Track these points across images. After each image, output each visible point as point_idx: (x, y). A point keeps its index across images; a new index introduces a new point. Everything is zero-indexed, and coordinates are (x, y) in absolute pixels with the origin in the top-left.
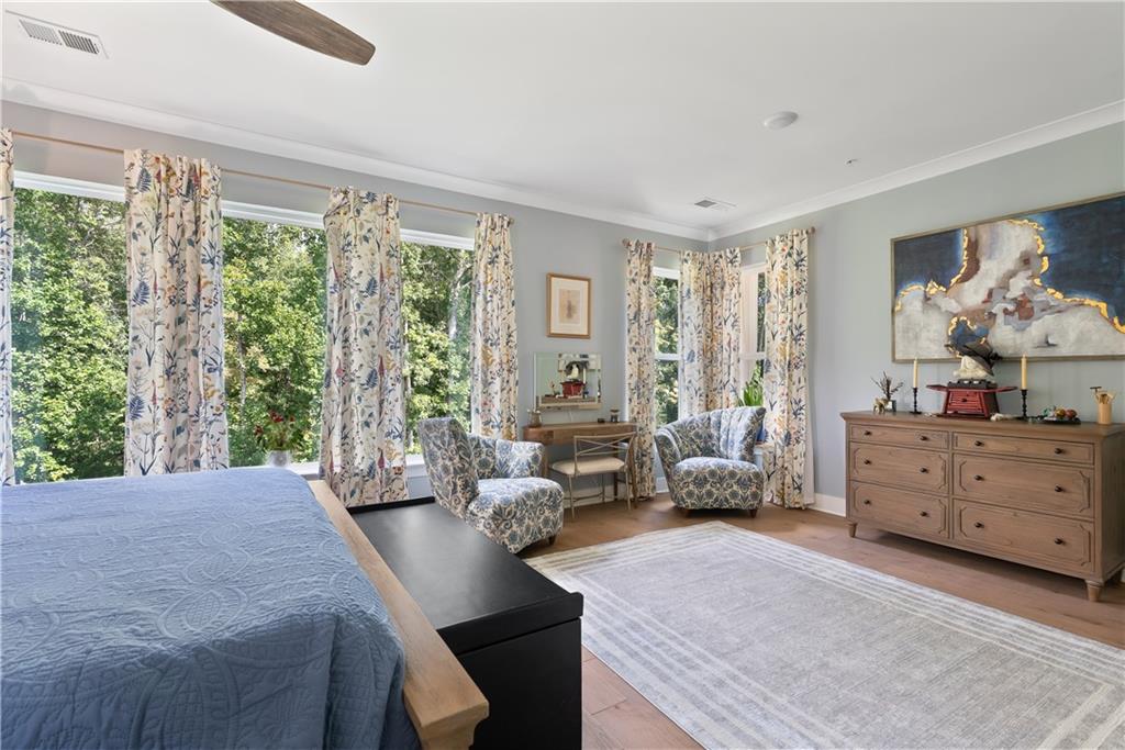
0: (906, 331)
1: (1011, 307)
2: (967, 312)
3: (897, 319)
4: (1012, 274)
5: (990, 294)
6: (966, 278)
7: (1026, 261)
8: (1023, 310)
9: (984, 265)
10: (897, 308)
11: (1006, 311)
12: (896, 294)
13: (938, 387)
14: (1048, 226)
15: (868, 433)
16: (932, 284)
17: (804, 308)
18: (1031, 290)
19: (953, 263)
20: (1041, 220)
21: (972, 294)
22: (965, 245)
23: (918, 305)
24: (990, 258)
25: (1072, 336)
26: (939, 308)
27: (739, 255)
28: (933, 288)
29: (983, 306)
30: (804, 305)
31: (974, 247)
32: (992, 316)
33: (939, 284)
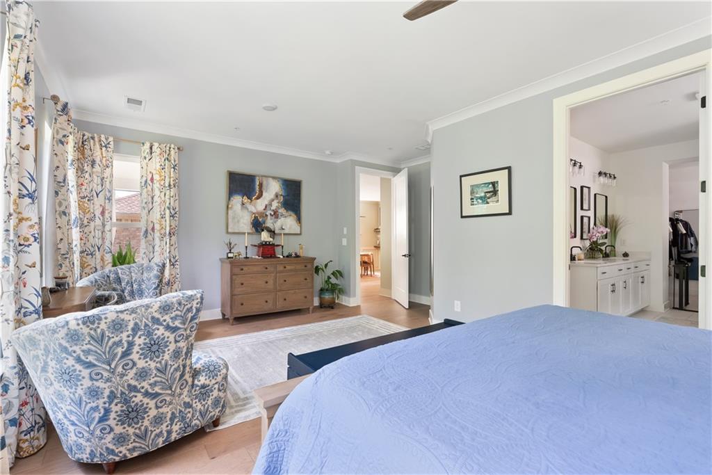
0: (234, 218)
1: (272, 213)
2: (257, 213)
3: (230, 212)
4: (273, 200)
5: (266, 207)
6: (258, 198)
7: (277, 196)
8: (276, 215)
9: (264, 194)
10: (230, 206)
11: (271, 214)
12: (229, 199)
13: (255, 246)
14: (283, 185)
15: (242, 269)
16: (245, 197)
17: (177, 198)
18: (278, 207)
19: (254, 189)
20: (281, 182)
21: (260, 205)
22: (258, 183)
23: (239, 206)
24: (266, 191)
25: (288, 226)
26: (248, 209)
27: (112, 143)
28: (246, 200)
29: (264, 211)
30: (177, 195)
31: (261, 185)
32: (266, 215)
33: (248, 198)
